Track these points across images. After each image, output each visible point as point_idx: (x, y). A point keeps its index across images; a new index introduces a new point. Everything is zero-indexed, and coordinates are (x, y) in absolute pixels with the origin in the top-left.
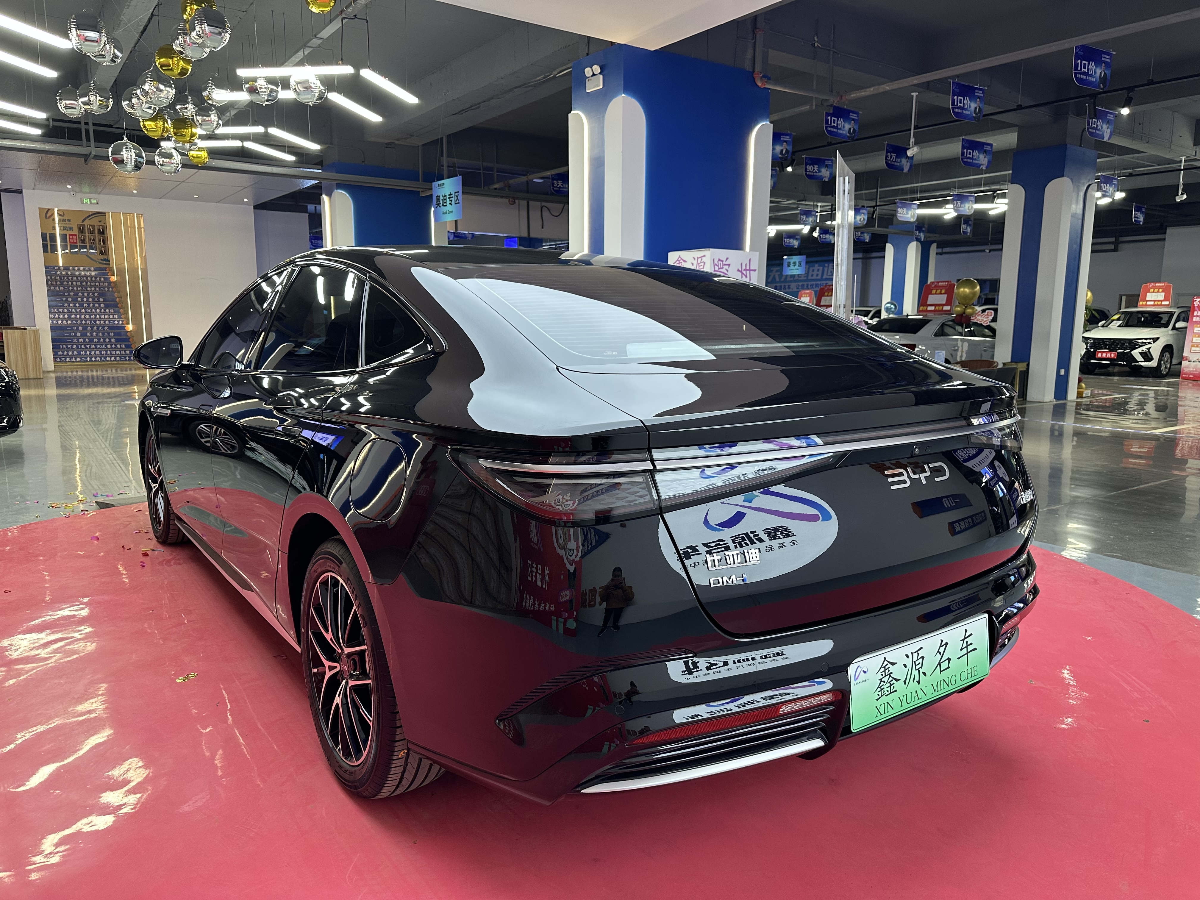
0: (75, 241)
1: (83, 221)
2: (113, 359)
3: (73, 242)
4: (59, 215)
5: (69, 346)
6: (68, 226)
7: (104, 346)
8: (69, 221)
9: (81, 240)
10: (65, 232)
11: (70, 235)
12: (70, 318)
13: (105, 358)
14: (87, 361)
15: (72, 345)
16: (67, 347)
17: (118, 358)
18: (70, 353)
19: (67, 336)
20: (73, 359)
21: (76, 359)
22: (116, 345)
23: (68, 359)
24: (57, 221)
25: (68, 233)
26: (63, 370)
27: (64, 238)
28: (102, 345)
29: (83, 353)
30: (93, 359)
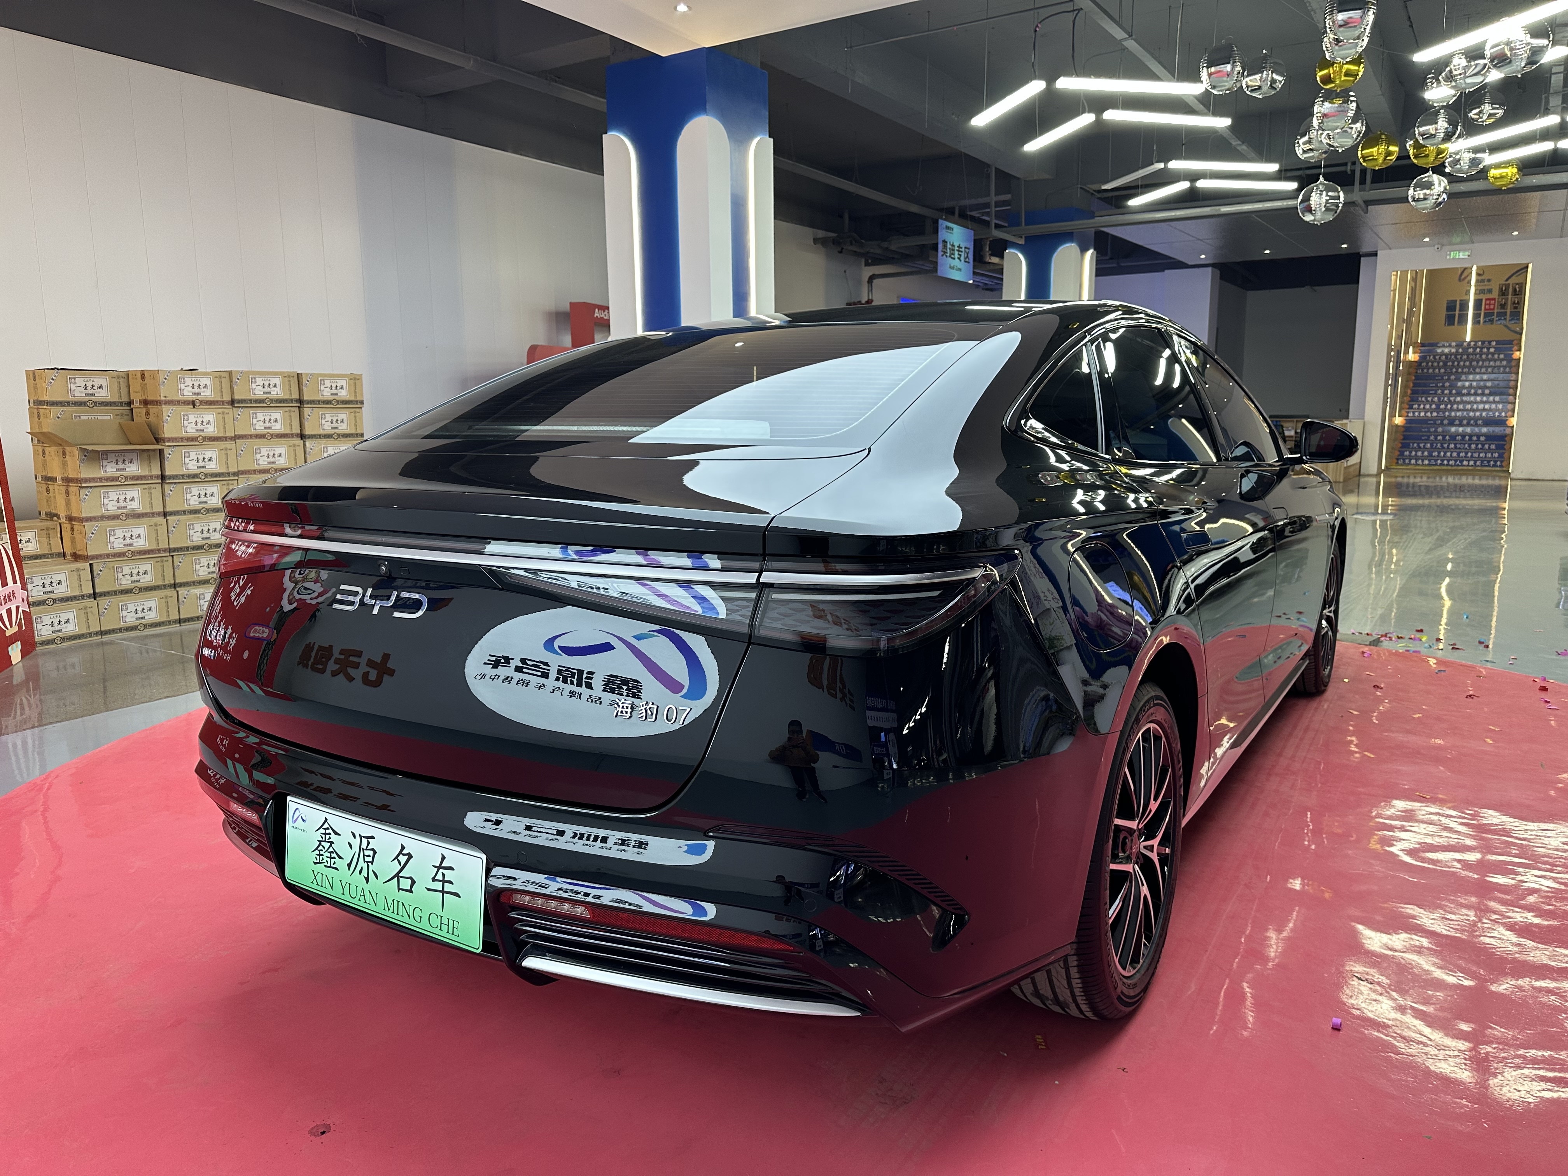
0: (1492, 307)
1: (1507, 280)
2: (1472, 463)
3: (1490, 309)
4: (1478, 274)
5: (1422, 445)
6: (1486, 288)
7: (1467, 446)
8: (1489, 280)
9: (1501, 305)
10: (1481, 296)
11: (1487, 299)
12: (1438, 409)
13: (1461, 461)
14: (1436, 465)
15: (1425, 443)
16: (1418, 445)
17: (1478, 463)
18: (1419, 454)
19: (1425, 432)
20: (1420, 462)
21: (1423, 461)
22: (1483, 445)
23: (1413, 461)
24: (1473, 282)
25: (1484, 297)
26: (1398, 475)
27: (1478, 304)
28: (1464, 444)
29: (1435, 454)
30: (1445, 462)
